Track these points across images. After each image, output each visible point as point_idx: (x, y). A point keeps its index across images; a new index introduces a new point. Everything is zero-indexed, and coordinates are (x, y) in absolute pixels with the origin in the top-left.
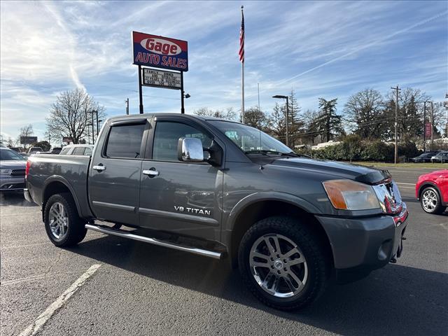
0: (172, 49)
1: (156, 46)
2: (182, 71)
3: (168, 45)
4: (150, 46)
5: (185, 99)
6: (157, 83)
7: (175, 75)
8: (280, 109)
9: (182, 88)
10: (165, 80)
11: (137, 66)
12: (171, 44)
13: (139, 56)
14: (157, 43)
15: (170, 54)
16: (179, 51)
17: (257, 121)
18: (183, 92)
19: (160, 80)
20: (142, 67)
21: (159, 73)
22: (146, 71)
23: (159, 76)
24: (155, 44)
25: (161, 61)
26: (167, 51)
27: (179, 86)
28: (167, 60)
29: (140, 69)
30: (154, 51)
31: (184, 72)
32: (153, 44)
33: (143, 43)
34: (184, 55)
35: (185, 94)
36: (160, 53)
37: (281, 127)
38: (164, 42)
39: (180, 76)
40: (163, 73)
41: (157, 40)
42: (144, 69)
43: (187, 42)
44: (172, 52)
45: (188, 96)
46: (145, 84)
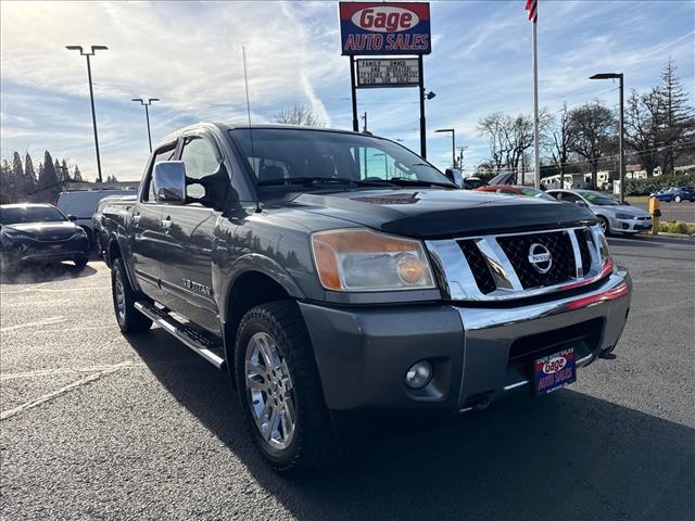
0: (403, 19)
1: (377, 20)
2: (421, 53)
3: (397, 15)
4: (367, 21)
5: (426, 101)
6: (379, 80)
7: (408, 63)
8: (640, 101)
9: (421, 83)
10: (391, 74)
11: (349, 57)
12: (401, 11)
13: (350, 41)
14: (378, 14)
15: (399, 29)
16: (415, 21)
17: (596, 127)
18: (422, 90)
19: (383, 75)
20: (356, 58)
21: (382, 63)
22: (361, 63)
23: (383, 69)
24: (375, 17)
25: (385, 43)
26: (395, 26)
27: (417, 80)
28: (394, 39)
29: (352, 61)
30: (373, 28)
31: (424, 57)
32: (371, 18)
33: (356, 19)
34: (424, 27)
35: (427, 92)
36: (384, 30)
37: (642, 133)
38: (388, 11)
39: (417, 63)
40: (388, 63)
41: (378, 10)
42: (358, 60)
43: (428, 4)
44: (403, 25)
45: (431, 96)
46: (361, 86)
